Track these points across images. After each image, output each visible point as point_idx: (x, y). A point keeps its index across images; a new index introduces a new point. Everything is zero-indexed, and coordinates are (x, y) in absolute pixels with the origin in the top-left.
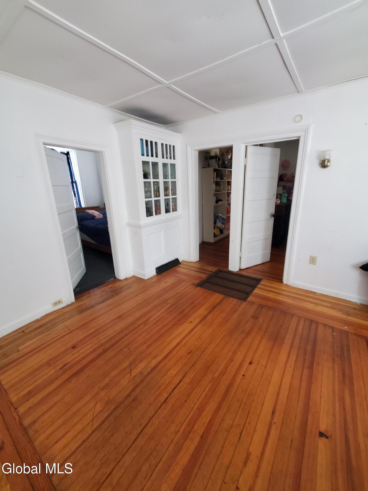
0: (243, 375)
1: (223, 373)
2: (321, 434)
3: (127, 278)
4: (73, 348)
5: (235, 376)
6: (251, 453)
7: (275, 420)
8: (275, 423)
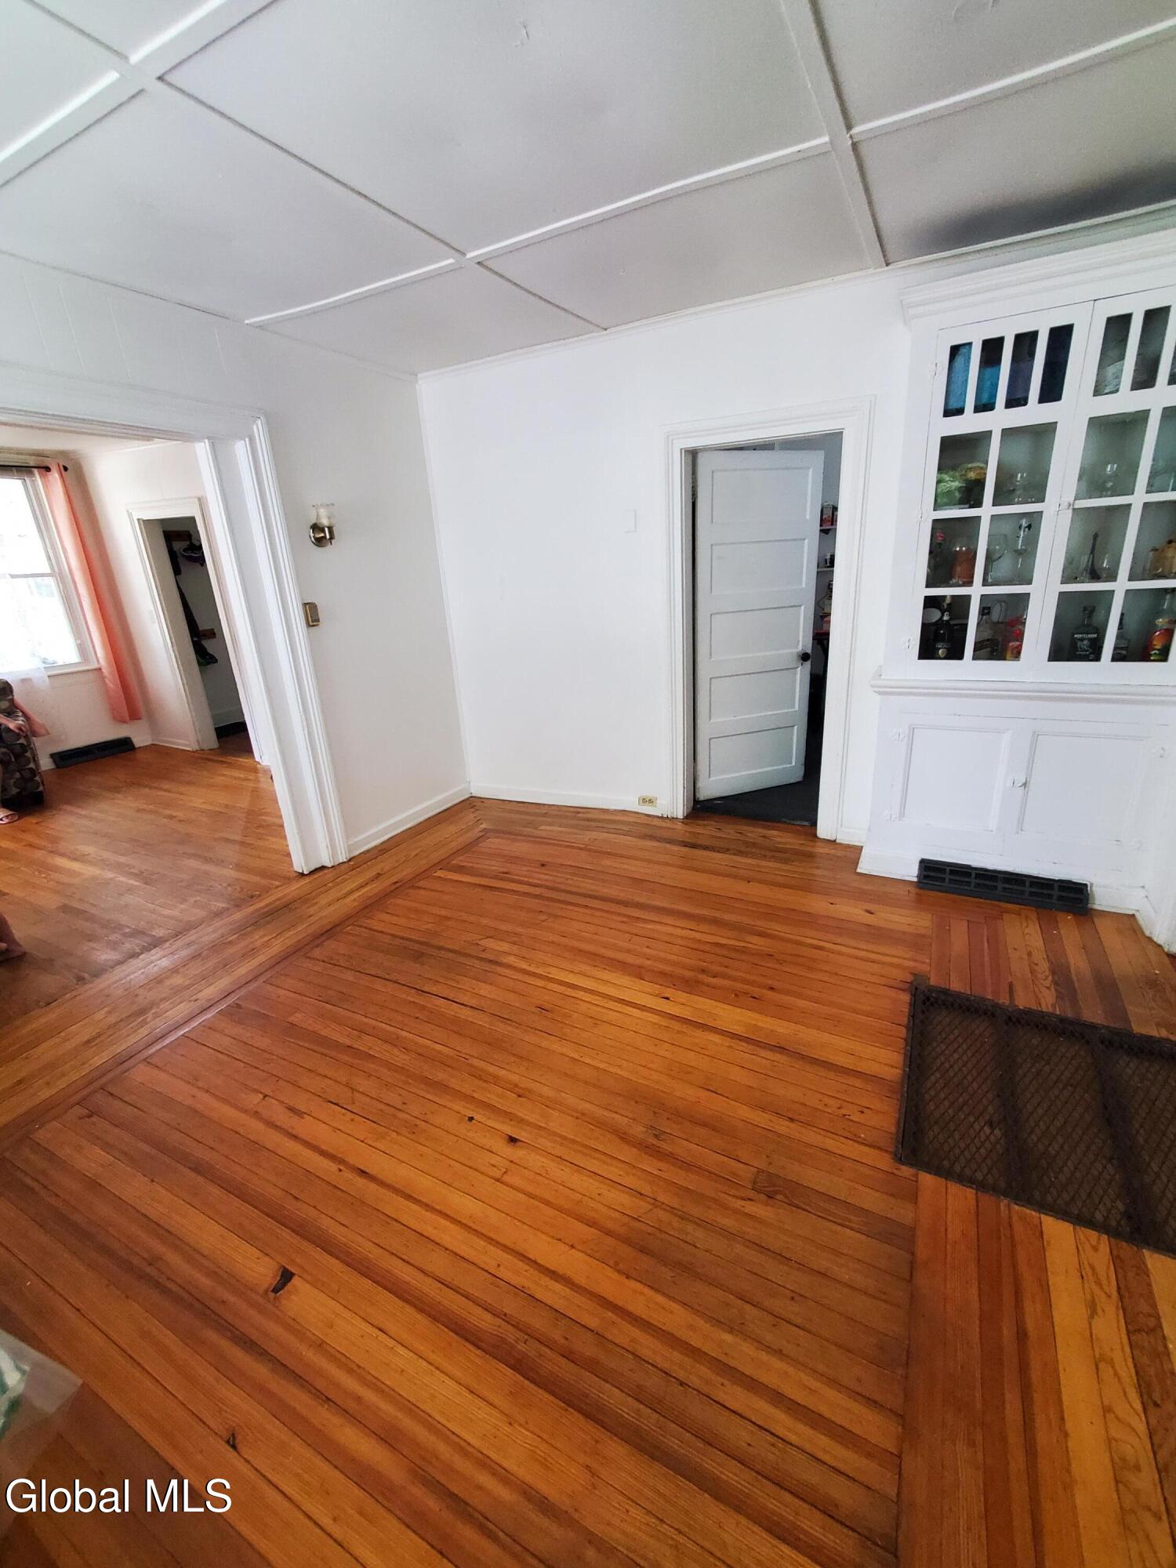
0: (471, 1119)
1: (479, 1075)
2: (286, 1276)
3: (835, 841)
4: (543, 865)
5: (470, 1099)
6: (303, 1118)
7: (348, 1175)
8: (340, 1170)
